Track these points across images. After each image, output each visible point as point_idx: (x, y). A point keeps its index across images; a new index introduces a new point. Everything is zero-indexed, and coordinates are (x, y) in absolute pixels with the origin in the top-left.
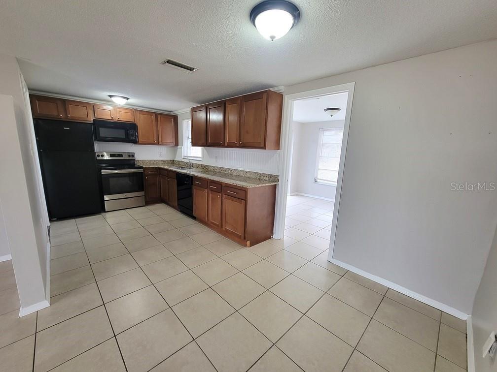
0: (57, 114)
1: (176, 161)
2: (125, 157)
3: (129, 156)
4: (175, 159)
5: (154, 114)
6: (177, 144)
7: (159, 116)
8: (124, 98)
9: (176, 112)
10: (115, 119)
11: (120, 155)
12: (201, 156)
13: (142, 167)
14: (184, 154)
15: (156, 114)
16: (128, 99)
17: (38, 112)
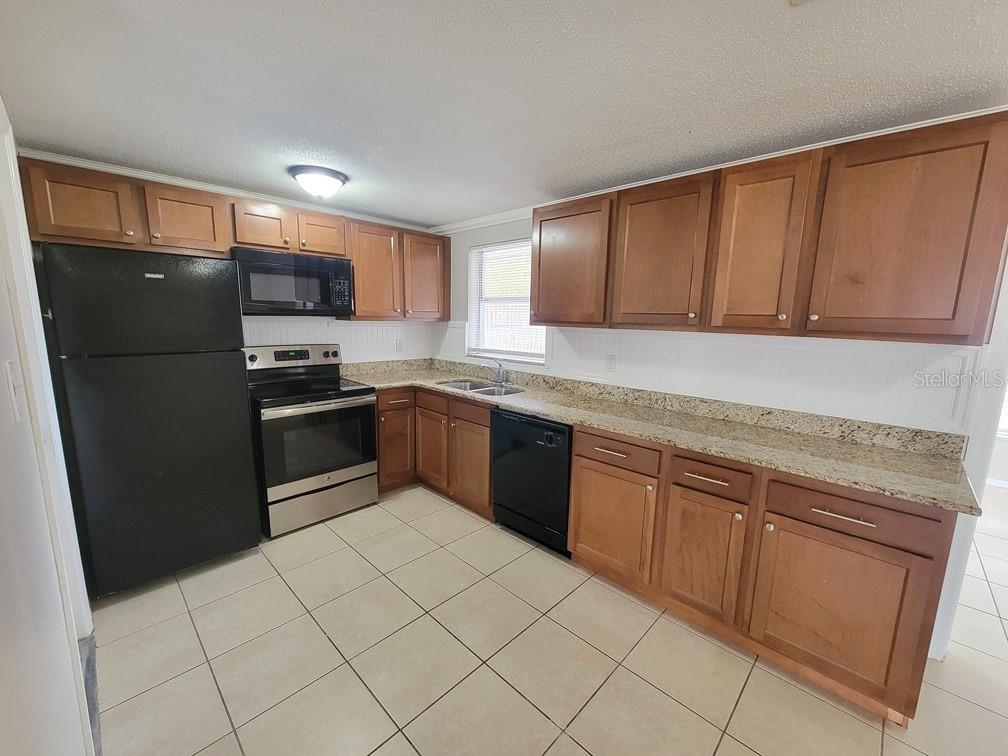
0: (117, 229)
1: (440, 361)
2: (315, 360)
3: (326, 354)
4: (438, 357)
5: (395, 233)
6: (445, 316)
7: (406, 239)
8: (335, 174)
9: (444, 228)
10: (294, 248)
11: (302, 354)
12: (543, 352)
13: (371, 390)
14: (471, 342)
15: (401, 233)
16: (345, 179)
17: (53, 222)
